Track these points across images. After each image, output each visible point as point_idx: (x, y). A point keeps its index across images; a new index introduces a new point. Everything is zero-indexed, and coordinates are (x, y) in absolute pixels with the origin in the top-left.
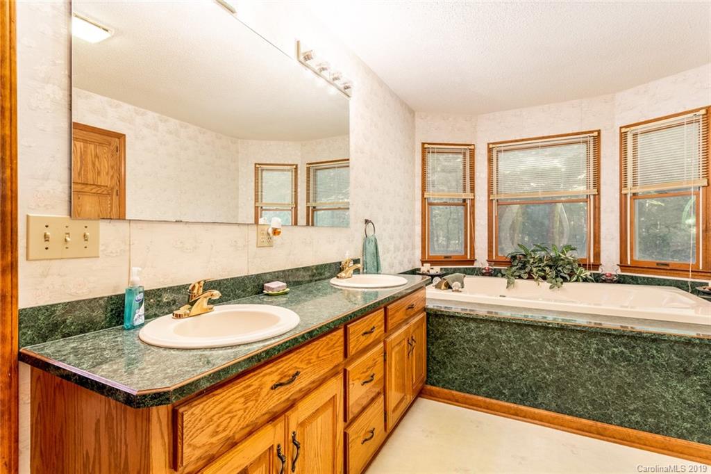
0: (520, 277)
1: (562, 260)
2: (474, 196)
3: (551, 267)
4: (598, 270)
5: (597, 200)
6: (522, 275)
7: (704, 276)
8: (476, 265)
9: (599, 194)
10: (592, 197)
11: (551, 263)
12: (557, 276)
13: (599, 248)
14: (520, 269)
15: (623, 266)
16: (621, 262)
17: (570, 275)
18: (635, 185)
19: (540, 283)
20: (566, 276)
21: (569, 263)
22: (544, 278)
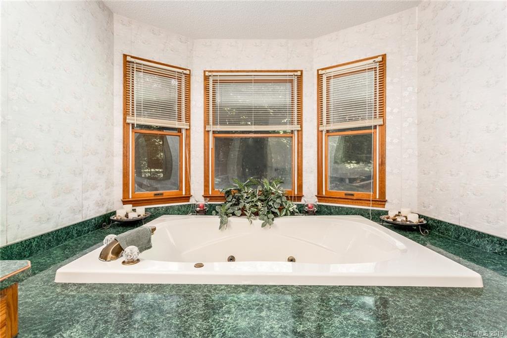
0: (233, 214)
1: (273, 193)
2: (190, 126)
3: (262, 201)
4: (300, 201)
5: (300, 135)
6: (236, 212)
7: (380, 204)
8: (192, 201)
9: (301, 130)
10: (296, 133)
11: (263, 198)
12: (268, 212)
13: (302, 180)
14: (235, 205)
15: (320, 197)
16: (318, 193)
17: (280, 210)
18: (328, 123)
19: (253, 221)
20: (277, 211)
21: (279, 197)
22: (256, 214)
